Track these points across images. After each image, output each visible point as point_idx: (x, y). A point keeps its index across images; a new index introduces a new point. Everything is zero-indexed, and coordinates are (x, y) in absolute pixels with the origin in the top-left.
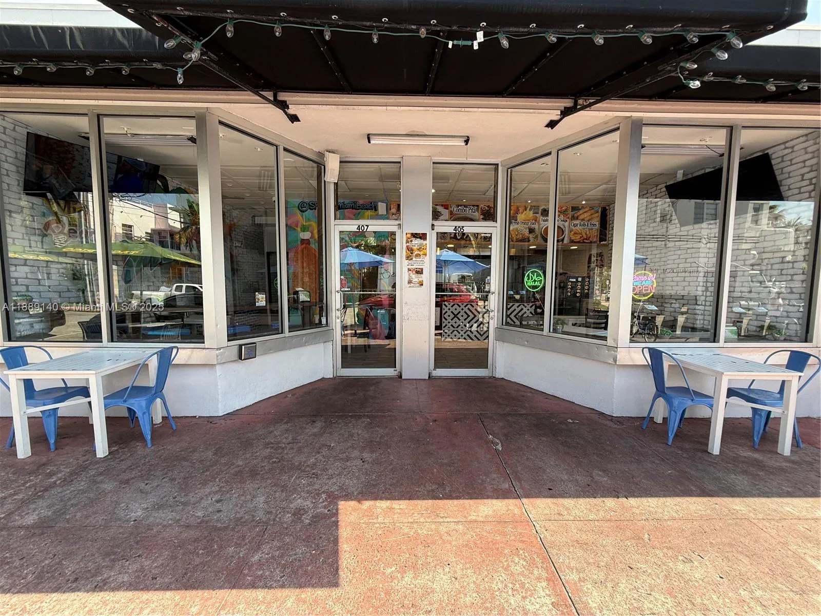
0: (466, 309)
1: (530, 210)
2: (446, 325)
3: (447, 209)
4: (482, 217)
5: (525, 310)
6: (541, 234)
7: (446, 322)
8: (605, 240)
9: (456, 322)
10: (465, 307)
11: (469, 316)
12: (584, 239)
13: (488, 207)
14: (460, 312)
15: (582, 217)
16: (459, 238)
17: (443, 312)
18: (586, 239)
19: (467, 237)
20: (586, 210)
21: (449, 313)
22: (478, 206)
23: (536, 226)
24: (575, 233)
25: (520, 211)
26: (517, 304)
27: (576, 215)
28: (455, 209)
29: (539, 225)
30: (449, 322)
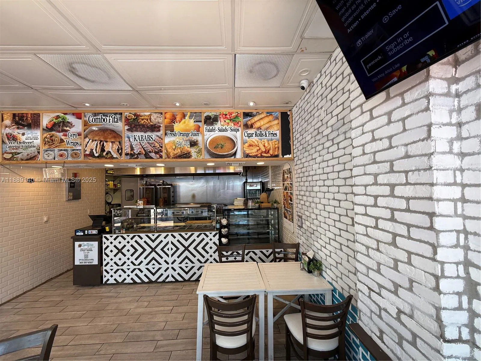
0: (133, 242)
1: (190, 117)
2: (108, 263)
3: (80, 118)
4: (127, 127)
5: (207, 240)
6: (206, 148)
7: (108, 260)
8: (290, 154)
9: (120, 259)
10: (132, 239)
11: (136, 250)
12: (262, 152)
13: (135, 115)
14: (125, 246)
15: (257, 125)
16: (96, 155)
17: (104, 246)
18: (265, 152)
19: (107, 154)
20: (263, 116)
21: (111, 247)
22: (121, 114)
23: (199, 138)
24: (250, 145)
25: (178, 119)
26: (197, 234)
27: (249, 123)
28: (91, 119)
29: (203, 136)
30: (112, 260)
